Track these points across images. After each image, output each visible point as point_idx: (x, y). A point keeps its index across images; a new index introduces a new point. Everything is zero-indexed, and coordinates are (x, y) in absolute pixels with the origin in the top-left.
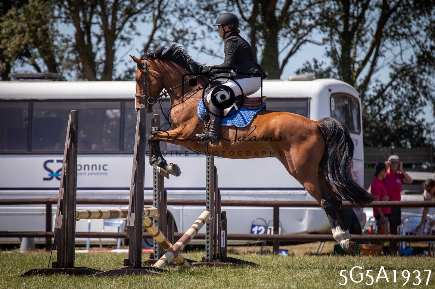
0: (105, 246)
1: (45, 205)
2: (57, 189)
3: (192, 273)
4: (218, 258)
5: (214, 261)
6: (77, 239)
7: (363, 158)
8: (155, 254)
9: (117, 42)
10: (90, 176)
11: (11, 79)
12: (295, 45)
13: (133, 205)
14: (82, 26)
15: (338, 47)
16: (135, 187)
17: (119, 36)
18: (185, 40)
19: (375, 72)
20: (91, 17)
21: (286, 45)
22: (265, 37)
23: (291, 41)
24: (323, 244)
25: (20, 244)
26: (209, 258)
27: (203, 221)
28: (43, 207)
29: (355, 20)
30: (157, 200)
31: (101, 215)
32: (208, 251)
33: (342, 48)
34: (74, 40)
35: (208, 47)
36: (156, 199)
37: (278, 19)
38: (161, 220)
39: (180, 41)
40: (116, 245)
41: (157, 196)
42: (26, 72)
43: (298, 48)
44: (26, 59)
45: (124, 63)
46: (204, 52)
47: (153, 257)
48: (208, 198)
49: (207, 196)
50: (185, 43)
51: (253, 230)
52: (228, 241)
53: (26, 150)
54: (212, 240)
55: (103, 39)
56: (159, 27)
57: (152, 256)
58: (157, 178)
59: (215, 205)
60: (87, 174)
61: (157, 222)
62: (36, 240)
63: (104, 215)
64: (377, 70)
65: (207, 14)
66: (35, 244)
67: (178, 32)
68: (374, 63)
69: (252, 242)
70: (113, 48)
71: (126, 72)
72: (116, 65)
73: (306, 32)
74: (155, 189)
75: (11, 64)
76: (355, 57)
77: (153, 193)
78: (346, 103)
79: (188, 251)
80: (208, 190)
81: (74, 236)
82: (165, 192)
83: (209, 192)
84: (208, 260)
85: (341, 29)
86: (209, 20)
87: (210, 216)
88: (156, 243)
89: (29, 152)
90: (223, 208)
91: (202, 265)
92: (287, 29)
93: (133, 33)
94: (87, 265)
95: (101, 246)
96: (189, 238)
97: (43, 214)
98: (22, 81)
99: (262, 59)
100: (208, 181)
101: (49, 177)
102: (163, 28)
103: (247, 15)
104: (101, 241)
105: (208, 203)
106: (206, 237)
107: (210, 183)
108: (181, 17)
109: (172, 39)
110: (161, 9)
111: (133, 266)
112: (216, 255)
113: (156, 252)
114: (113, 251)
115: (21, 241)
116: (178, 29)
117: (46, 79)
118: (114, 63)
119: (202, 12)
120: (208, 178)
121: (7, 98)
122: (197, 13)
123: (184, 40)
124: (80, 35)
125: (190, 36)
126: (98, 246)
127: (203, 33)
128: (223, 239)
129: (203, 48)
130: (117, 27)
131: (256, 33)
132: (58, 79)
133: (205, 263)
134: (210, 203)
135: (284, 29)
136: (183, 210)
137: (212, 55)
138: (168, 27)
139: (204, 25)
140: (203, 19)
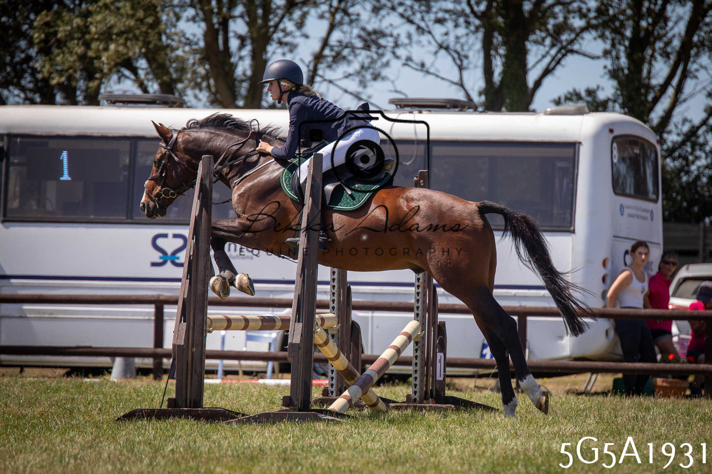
0: (246, 373)
1: (153, 306)
2: (179, 280)
3: (392, 421)
4: (432, 397)
5: (425, 402)
6: (207, 362)
7: (661, 241)
8: (330, 389)
9: (272, 48)
11: (101, 104)
12: (553, 59)
13: (298, 311)
14: (215, 20)
15: (624, 61)
16: (303, 281)
17: (275, 38)
19: (681, 103)
20: (231, 8)
21: (539, 57)
22: (505, 43)
23: (548, 52)
24: (594, 376)
25: (111, 368)
26: (417, 396)
27: (410, 338)
28: (151, 309)
29: (651, 21)
30: (336, 302)
31: (246, 324)
32: (415, 385)
33: (629, 63)
34: (202, 44)
36: (333, 301)
37: (526, 15)
38: (342, 335)
39: (372, 48)
40: (265, 372)
41: (336, 295)
42: (125, 92)
43: (558, 62)
44: (127, 72)
46: (409, 66)
47: (328, 394)
48: (418, 301)
49: (415, 298)
50: (380, 51)
51: (485, 352)
52: (447, 369)
53: (124, 218)
54: (422, 367)
55: (249, 42)
56: (341, 23)
57: (325, 392)
59: (428, 311)
61: (335, 338)
62: (138, 362)
63: (251, 324)
64: (685, 100)
65: (416, 6)
66: (136, 368)
67: (369, 34)
68: (679, 89)
69: (482, 371)
70: (264, 57)
73: (573, 36)
74: (332, 283)
76: (649, 77)
77: (329, 290)
78: (637, 151)
79: (381, 385)
80: (418, 287)
81: (204, 357)
82: (349, 289)
83: (419, 290)
84: (415, 399)
85: (628, 33)
86: (418, 16)
87: (420, 328)
88: (332, 371)
89: (129, 221)
90: (441, 317)
91: (406, 408)
92: (543, 32)
93: (298, 34)
94: (222, 404)
95: (241, 373)
96: (386, 364)
97: (149, 320)
98: (120, 107)
99: (501, 78)
101: (161, 261)
102: (345, 27)
104: (240, 366)
105: (418, 308)
106: (413, 363)
107: (421, 276)
108: (376, 10)
109: (359, 44)
111: (297, 408)
112: (429, 392)
113: (332, 385)
114: (261, 381)
115: (113, 362)
116: (370, 28)
117: (159, 104)
121: (96, 133)
122: (401, 4)
123: (379, 46)
124: (211, 35)
125: (388, 41)
126: (235, 373)
127: (409, 36)
128: (440, 366)
129: (409, 59)
130: (271, 24)
131: (493, 37)
132: (177, 104)
133: (410, 404)
134: (420, 307)
135: (538, 32)
136: (372, 317)
137: (421, 70)
138: (354, 24)
139: (411, 22)
140: (409, 13)
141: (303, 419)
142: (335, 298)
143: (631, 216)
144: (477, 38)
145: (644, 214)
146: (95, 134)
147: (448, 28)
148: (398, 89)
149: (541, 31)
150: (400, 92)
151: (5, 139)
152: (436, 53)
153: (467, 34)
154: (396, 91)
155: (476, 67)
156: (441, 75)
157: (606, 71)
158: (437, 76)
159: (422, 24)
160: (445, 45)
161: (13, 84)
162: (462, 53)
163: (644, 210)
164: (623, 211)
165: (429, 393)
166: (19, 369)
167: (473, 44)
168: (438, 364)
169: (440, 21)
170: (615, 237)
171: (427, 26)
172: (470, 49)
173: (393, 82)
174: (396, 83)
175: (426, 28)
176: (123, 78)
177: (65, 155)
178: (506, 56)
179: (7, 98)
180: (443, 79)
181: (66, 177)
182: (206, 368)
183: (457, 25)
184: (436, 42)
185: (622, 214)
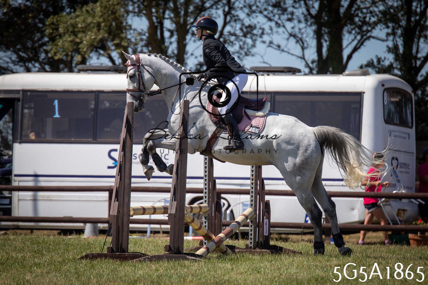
1: (107, 192)
4: (261, 245)
5: (256, 248)
6: (131, 225)
7: (415, 152)
8: (204, 241)
9: (188, 37)
12: (359, 41)
13: (174, 194)
14: (155, 20)
15: (400, 42)
17: (190, 31)
18: (254, 35)
20: (164, 13)
21: (350, 40)
22: (329, 33)
23: (355, 38)
25: (84, 229)
26: (252, 245)
28: (106, 194)
29: (418, 18)
30: (207, 189)
32: (251, 239)
33: (404, 44)
34: (147, 35)
35: (276, 42)
36: (206, 188)
37: (342, 15)
39: (249, 36)
41: (207, 185)
42: (102, 64)
43: (362, 44)
45: (194, 57)
46: (271, 47)
47: (202, 244)
48: (252, 188)
49: (251, 186)
50: (254, 38)
51: (307, 219)
52: (271, 229)
53: (91, 140)
54: (255, 228)
55: (175, 33)
56: (229, 22)
58: (207, 168)
59: (259, 194)
62: (101, 226)
65: (276, 11)
66: (99, 230)
67: (246, 27)
69: (306, 231)
70: (184, 42)
71: (197, 65)
72: (188, 58)
73: (369, 28)
74: (205, 178)
75: (86, 56)
76: (417, 52)
77: (204, 182)
78: (399, 97)
80: (252, 179)
82: (215, 182)
83: (252, 182)
84: (251, 247)
85: (403, 24)
86: (277, 16)
89: (95, 141)
90: (267, 198)
91: (245, 252)
92: (352, 25)
95: (161, 232)
97: (106, 200)
98: (89, 73)
99: (327, 54)
100: (253, 171)
101: (113, 165)
102: (233, 23)
103: (314, 12)
104: (161, 228)
105: (252, 192)
106: (250, 226)
107: (254, 173)
108: (250, 13)
109: (241, 34)
110: (231, 5)
111: (174, 253)
115: (85, 225)
116: (246, 24)
118: (185, 56)
119: (270, 8)
120: (253, 168)
122: (266, 9)
124: (153, 29)
125: (258, 31)
126: (158, 232)
127: (271, 29)
128: (266, 228)
129: (271, 43)
130: (189, 22)
131: (322, 29)
132: (123, 72)
133: (248, 250)
134: (254, 192)
135: (349, 26)
136: (240, 198)
137: (279, 50)
138: (238, 22)
139: (270, 20)
140: (271, 15)
141: (177, 259)
142: (207, 187)
143: (395, 136)
145: (404, 135)
146: (74, 90)
147: (295, 24)
148: (265, 61)
150: (266, 63)
151: (21, 92)
152: (288, 39)
153: (306, 27)
154: (264, 62)
156: (291, 52)
157: (388, 48)
158: (289, 53)
159: (279, 22)
160: (293, 33)
161: (34, 60)
162: (303, 39)
163: (404, 133)
164: (391, 134)
165: (260, 243)
166: (29, 231)
167: (309, 34)
168: (265, 226)
169: (290, 20)
171: (282, 23)
172: (307, 37)
173: (262, 57)
174: (264, 57)
175: (282, 24)
176: (100, 56)
177: (56, 102)
178: (331, 42)
179: (31, 68)
180: (292, 55)
181: (57, 116)
182: (130, 229)
183: (300, 21)
184: (288, 32)
185: (390, 136)
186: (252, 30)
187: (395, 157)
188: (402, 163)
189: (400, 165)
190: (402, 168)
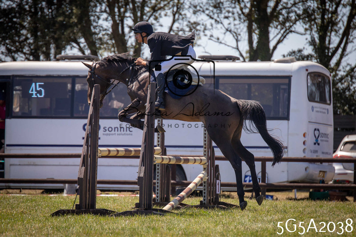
7: (332, 124)
10: (119, 136)
12: (282, 35)
13: (143, 160)
14: (117, 19)
15: (316, 36)
19: (345, 56)
21: (276, 34)
22: (259, 28)
23: (280, 32)
25: (64, 189)
26: (205, 202)
29: (330, 16)
32: (205, 196)
33: (319, 37)
34: (111, 30)
37: (269, 14)
38: (162, 172)
42: (74, 54)
43: (285, 37)
44: (75, 45)
46: (211, 39)
47: (155, 201)
48: (205, 155)
49: (204, 153)
51: (246, 179)
53: (69, 116)
54: (208, 187)
56: (178, 19)
58: (160, 138)
59: (210, 160)
60: (116, 134)
61: (159, 173)
64: (347, 55)
65: (215, 10)
67: (192, 24)
68: (344, 49)
72: (143, 49)
73: (291, 24)
76: (329, 44)
78: (320, 80)
80: (205, 148)
81: (96, 183)
85: (319, 21)
86: (216, 15)
88: (158, 190)
89: (72, 117)
90: (217, 162)
93: (158, 24)
98: (67, 62)
100: (205, 141)
106: (203, 186)
108: (195, 12)
109: (188, 29)
110: (179, 6)
111: (143, 209)
113: (157, 197)
115: (65, 186)
116: (192, 21)
117: (86, 60)
119: (211, 9)
120: (205, 138)
121: (55, 74)
122: (207, 9)
123: (197, 30)
124: (115, 26)
125: (201, 27)
127: (212, 25)
128: (218, 186)
129: (212, 36)
131: (252, 25)
133: (202, 206)
135: (274, 22)
137: (218, 42)
138: (184, 20)
139: (212, 18)
140: (211, 14)
143: (317, 112)
144: (245, 26)
145: (324, 111)
147: (230, 21)
148: (207, 51)
149: (276, 21)
152: (225, 33)
153: (240, 24)
154: (206, 52)
155: (244, 40)
157: (307, 41)
158: (226, 45)
159: (218, 19)
160: (229, 29)
161: (19, 51)
162: (238, 33)
163: (324, 109)
164: (313, 109)
165: (211, 200)
166: (19, 190)
167: (243, 29)
169: (227, 17)
170: (309, 122)
171: (221, 20)
172: (241, 31)
173: (204, 48)
174: (206, 48)
175: (220, 21)
176: (73, 48)
178: (259, 35)
179: (17, 58)
180: (228, 46)
183: (235, 19)
184: (225, 28)
185: (313, 111)
186: (197, 26)
187: (317, 128)
188: (322, 134)
189: (321, 135)
190: (323, 137)
